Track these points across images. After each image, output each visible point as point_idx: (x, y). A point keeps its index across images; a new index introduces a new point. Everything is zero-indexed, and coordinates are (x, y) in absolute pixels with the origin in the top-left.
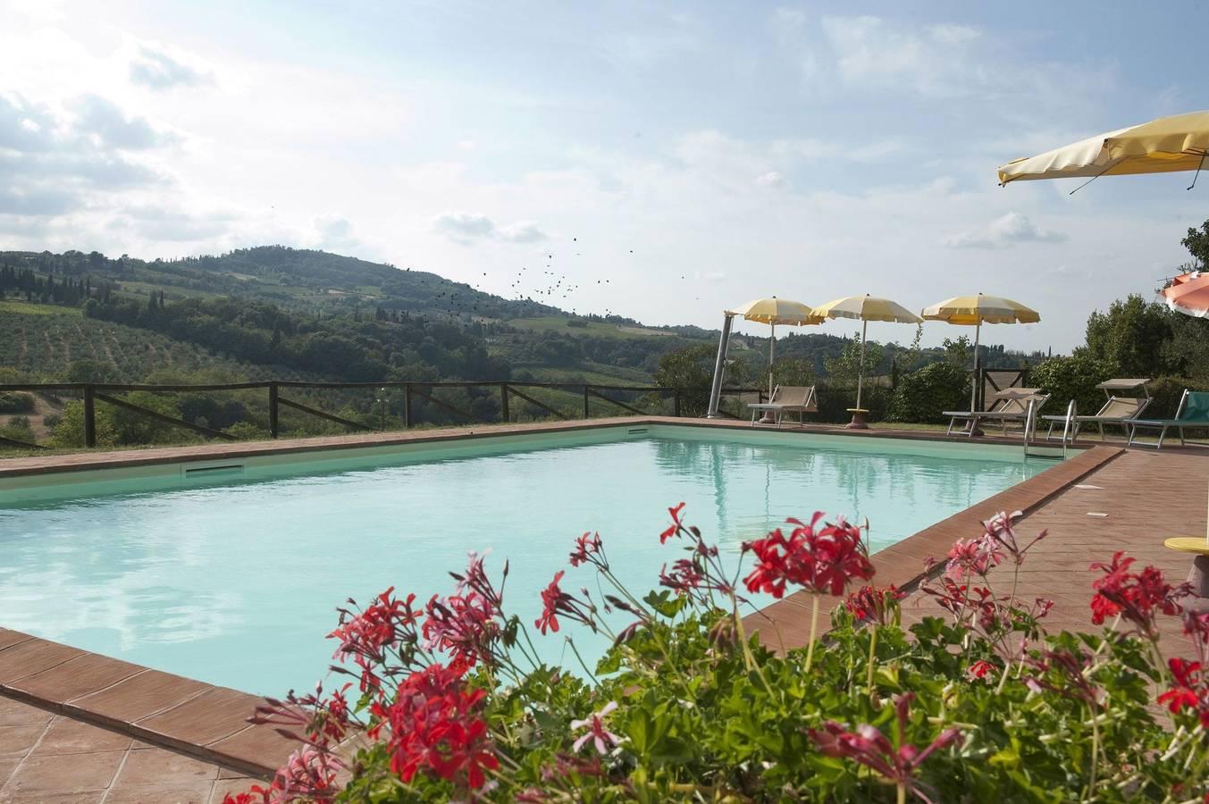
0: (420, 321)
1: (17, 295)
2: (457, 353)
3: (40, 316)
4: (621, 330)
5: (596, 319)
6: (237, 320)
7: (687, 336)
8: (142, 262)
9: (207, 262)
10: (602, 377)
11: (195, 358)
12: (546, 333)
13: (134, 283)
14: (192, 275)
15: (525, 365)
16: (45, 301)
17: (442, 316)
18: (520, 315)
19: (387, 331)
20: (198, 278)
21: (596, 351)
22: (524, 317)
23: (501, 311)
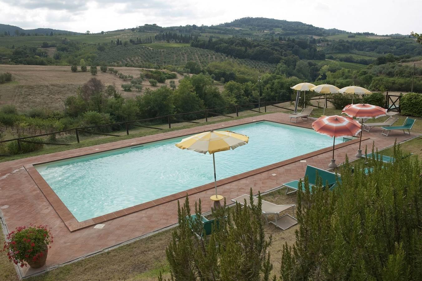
0: (294, 40)
1: (173, 41)
2: (306, 50)
3: (179, 47)
4: (369, 38)
5: (359, 34)
6: (234, 45)
7: (395, 38)
8: (207, 26)
9: (227, 25)
10: (360, 56)
11: (222, 58)
12: (339, 41)
13: (205, 34)
14: (222, 29)
15: (330, 53)
16: (180, 42)
17: (302, 37)
18: (330, 35)
19: (282, 44)
20: (224, 30)
21: (358, 47)
22: (332, 35)
23: (324, 34)
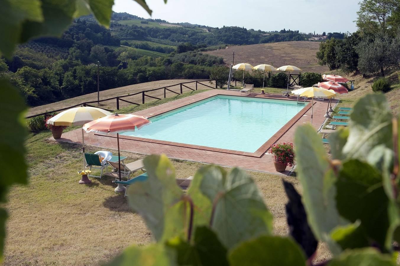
0: (84, 22)
2: (99, 35)
4: (161, 25)
5: (151, 20)
7: (186, 27)
10: (155, 43)
12: (133, 26)
15: (125, 39)
18: (122, 19)
21: (152, 33)
22: (124, 20)
23: (115, 17)
